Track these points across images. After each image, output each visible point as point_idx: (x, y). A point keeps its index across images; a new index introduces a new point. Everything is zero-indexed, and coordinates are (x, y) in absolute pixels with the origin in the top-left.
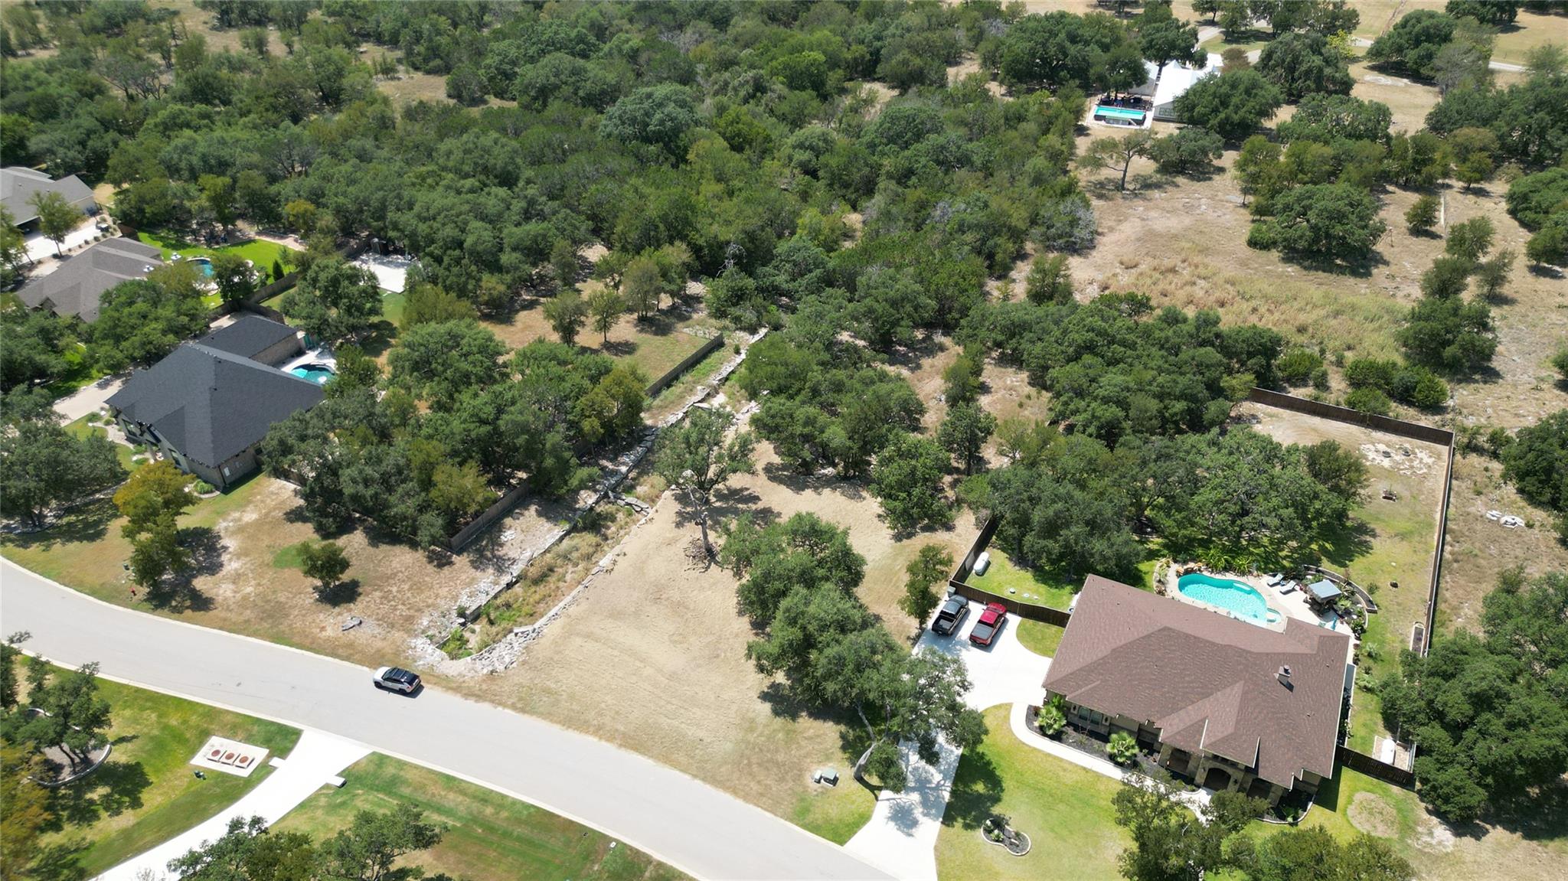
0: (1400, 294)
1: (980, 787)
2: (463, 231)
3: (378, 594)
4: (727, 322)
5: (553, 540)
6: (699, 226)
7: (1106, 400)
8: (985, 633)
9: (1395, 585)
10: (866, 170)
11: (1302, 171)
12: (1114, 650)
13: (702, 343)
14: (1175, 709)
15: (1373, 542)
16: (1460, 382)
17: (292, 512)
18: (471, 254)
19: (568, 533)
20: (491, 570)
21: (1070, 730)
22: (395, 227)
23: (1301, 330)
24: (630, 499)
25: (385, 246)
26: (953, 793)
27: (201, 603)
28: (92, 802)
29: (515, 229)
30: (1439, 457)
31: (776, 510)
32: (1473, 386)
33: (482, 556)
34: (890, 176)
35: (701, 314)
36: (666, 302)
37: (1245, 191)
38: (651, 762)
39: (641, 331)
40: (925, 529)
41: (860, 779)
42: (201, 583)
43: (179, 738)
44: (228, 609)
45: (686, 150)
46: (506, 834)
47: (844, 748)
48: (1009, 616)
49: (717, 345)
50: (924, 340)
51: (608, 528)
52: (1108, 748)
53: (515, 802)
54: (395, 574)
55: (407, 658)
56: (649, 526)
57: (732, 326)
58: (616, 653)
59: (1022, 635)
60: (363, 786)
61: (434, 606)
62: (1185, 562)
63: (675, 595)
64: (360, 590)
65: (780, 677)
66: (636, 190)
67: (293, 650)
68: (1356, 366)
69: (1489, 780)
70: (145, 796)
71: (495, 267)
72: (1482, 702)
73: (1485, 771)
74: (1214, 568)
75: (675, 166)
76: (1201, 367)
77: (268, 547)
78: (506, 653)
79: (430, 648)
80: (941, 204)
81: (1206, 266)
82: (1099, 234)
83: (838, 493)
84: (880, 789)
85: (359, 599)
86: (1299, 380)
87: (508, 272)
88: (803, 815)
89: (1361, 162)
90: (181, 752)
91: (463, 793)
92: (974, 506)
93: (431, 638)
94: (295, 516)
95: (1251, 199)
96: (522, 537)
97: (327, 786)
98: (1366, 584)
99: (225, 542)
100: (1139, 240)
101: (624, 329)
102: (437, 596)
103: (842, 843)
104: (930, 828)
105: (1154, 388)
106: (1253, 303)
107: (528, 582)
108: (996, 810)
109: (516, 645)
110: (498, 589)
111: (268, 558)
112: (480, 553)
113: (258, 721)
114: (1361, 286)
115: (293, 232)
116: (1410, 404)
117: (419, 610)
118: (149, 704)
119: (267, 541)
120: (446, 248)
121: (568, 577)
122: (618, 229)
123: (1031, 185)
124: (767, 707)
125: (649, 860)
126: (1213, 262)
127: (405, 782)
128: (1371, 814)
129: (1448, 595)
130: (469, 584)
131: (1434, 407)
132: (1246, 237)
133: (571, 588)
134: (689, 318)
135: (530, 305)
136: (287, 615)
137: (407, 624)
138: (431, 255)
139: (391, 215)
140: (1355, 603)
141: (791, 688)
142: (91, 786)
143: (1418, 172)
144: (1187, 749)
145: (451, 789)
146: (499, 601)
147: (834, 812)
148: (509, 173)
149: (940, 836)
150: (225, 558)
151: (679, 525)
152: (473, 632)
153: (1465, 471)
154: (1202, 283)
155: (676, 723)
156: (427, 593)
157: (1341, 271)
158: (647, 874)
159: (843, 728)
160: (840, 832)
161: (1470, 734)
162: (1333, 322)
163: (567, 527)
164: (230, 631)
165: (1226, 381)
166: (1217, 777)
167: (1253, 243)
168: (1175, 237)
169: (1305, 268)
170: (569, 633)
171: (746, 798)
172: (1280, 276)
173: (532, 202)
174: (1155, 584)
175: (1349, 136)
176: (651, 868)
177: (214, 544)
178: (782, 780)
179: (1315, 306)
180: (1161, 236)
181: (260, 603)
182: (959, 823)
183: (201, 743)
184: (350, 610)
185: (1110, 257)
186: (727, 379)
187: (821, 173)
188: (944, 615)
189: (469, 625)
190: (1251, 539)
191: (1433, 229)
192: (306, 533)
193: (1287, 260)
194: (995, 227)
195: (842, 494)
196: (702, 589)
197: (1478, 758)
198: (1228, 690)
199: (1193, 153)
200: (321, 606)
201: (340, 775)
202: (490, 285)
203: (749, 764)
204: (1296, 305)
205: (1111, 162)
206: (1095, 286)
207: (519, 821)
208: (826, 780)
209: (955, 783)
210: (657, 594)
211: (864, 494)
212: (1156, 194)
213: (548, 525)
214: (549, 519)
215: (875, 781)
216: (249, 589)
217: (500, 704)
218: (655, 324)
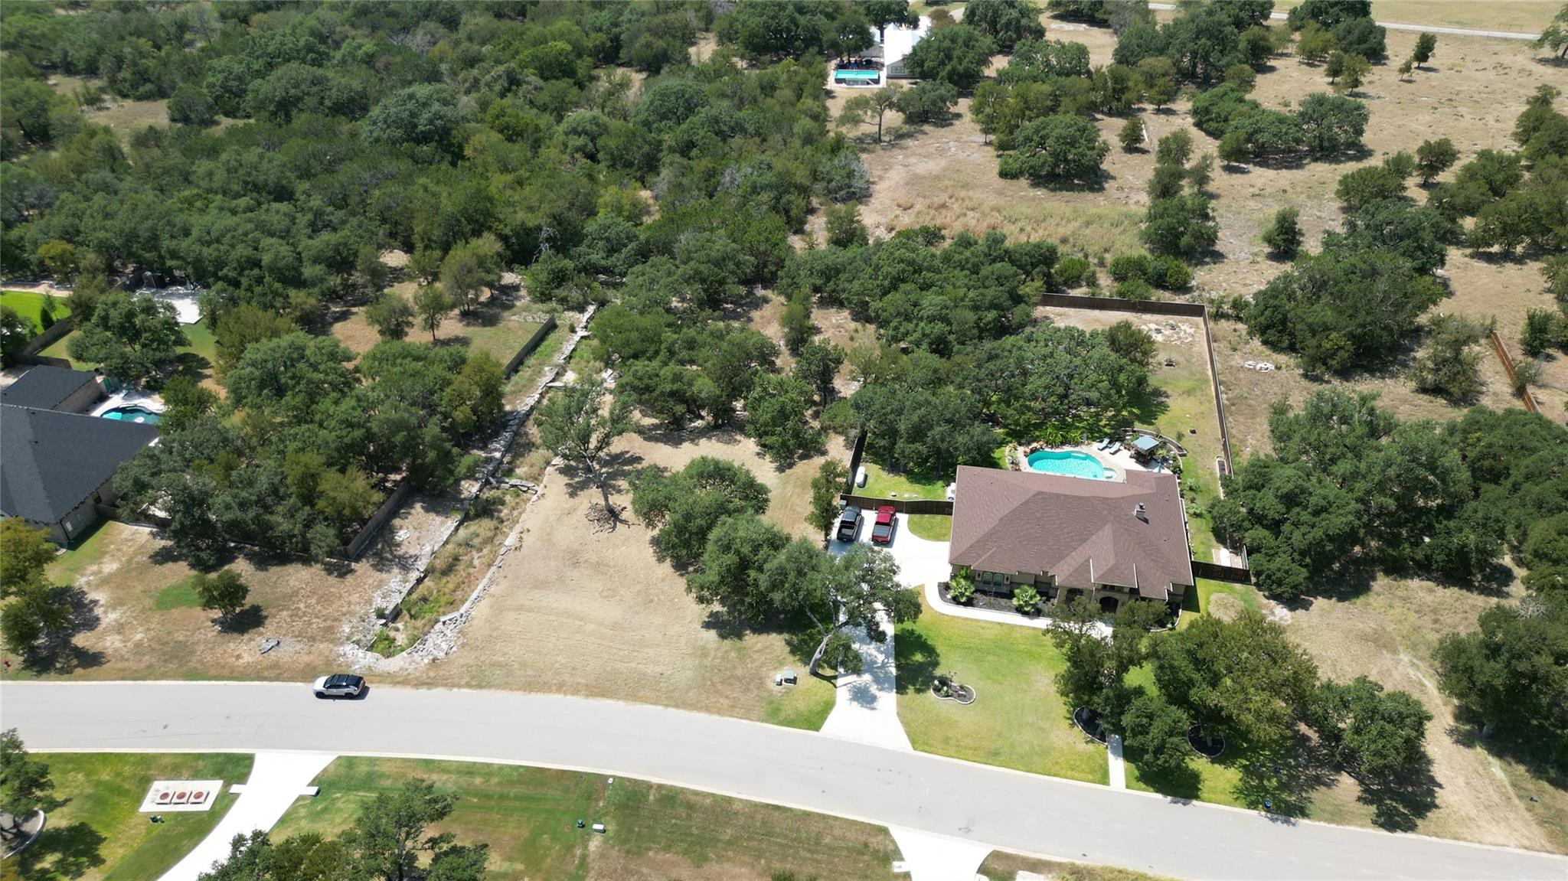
0: (1131, 202)
1: (919, 657)
2: (256, 249)
3: (285, 613)
4: (554, 304)
5: (449, 532)
6: (501, 217)
7: (932, 319)
8: (884, 531)
9: (1193, 432)
10: (646, 148)
11: (1028, 108)
12: (1001, 520)
13: (536, 328)
14: (1062, 557)
15: (1169, 401)
16: (1196, 265)
17: (157, 554)
18: (271, 271)
19: (461, 523)
20: (396, 570)
21: (978, 595)
22: (174, 255)
23: (1064, 241)
24: (513, 481)
25: (161, 278)
26: (898, 667)
27: (90, 661)
28: (44, 871)
29: (311, 242)
30: (1197, 327)
31: (661, 465)
32: (1206, 267)
33: (382, 558)
34: (672, 150)
35: (524, 299)
36: (486, 294)
37: (986, 131)
38: (621, 703)
39: (468, 325)
40: (802, 457)
41: (815, 674)
42: (81, 640)
43: (118, 791)
44: (123, 659)
45: (461, 147)
46: (503, 797)
47: (793, 652)
48: (898, 515)
49: (551, 327)
50: (747, 296)
51: (500, 511)
52: (1015, 602)
53: (501, 767)
54: (296, 593)
55: (340, 665)
56: (542, 502)
57: (559, 307)
58: (552, 618)
59: (914, 528)
60: (339, 789)
61: (352, 613)
62: (1029, 444)
63: (594, 558)
64: (264, 613)
65: (717, 607)
66: (426, 189)
67: (213, 682)
68: (1116, 264)
69: (1308, 560)
70: (103, 851)
71: (300, 283)
72: (1290, 500)
73: (1303, 553)
74: (1052, 444)
75: (454, 164)
76: (1000, 280)
77: (144, 592)
78: (440, 641)
79: (361, 653)
80: (728, 171)
81: (970, 199)
82: (873, 183)
83: (714, 440)
84: (835, 677)
85: (267, 622)
86: (1074, 281)
87: (314, 285)
88: (775, 714)
89: (1074, 95)
90: (126, 803)
91: (446, 771)
92: (840, 430)
93: (358, 642)
94: (163, 557)
95: (992, 137)
96: (416, 534)
97: (301, 798)
98: (1175, 435)
99: (92, 596)
100: (907, 184)
101: (450, 326)
102: (349, 603)
103: (817, 729)
104: (888, 699)
105: (967, 302)
106: (1019, 225)
107: (437, 574)
108: (938, 672)
109: (448, 632)
110: (409, 586)
111: (148, 602)
112: (379, 555)
113: (201, 756)
114: (1099, 198)
115: (45, 278)
116: (1165, 288)
117: (336, 620)
118: (70, 766)
119: (139, 587)
120: (241, 270)
121: (476, 562)
122: (419, 229)
123: (803, 145)
124: (712, 634)
125: (649, 786)
126: (977, 195)
127: (382, 776)
128: (1226, 608)
129: (1234, 431)
130: (379, 586)
131: (1183, 288)
132: (997, 170)
133: (483, 573)
134: (513, 306)
135: (343, 316)
136: (193, 652)
137: (329, 634)
138: (225, 279)
139: (166, 243)
140: (1169, 450)
141: (729, 613)
142: (38, 857)
143: (1119, 100)
144: (1080, 587)
145: (433, 771)
146: (414, 596)
147: (802, 706)
148: (283, 187)
149: (898, 703)
150: (98, 611)
151: (572, 495)
152: (397, 630)
153: (1220, 334)
154: (971, 214)
155: (633, 665)
156: (337, 604)
157: (1081, 189)
158: (651, 798)
159: (786, 636)
160: (814, 720)
161: (1286, 528)
162: (1088, 231)
163: (459, 517)
164: (133, 679)
165: (1023, 290)
166: (1108, 603)
167: (1004, 174)
168: (937, 178)
169: (1053, 190)
170: (499, 609)
171: (720, 712)
172: (1033, 199)
173: (319, 214)
174: (1009, 466)
175: (1059, 74)
176: (653, 791)
177: (80, 600)
178: (747, 690)
179: (1069, 221)
180: (924, 178)
181: (156, 646)
182: (911, 689)
183: (144, 791)
184: (261, 634)
185: (887, 202)
186: (570, 357)
187: (600, 156)
188: (844, 525)
189: (391, 625)
190: (1075, 416)
191: (1142, 146)
192: (181, 572)
193: (1036, 184)
194: (784, 186)
195: (718, 440)
196: (615, 546)
197: (1296, 544)
198: (1100, 533)
199: (934, 103)
200: (227, 636)
201: (311, 784)
202: (299, 300)
203: (713, 684)
204: (1053, 222)
205: (868, 119)
206: (882, 228)
207: (511, 783)
208: (787, 680)
209: (897, 659)
210: (574, 559)
211: (738, 437)
212: (910, 142)
213: (439, 519)
214: (438, 513)
215: (829, 672)
216: (139, 636)
217: (454, 686)
218: (481, 316)
